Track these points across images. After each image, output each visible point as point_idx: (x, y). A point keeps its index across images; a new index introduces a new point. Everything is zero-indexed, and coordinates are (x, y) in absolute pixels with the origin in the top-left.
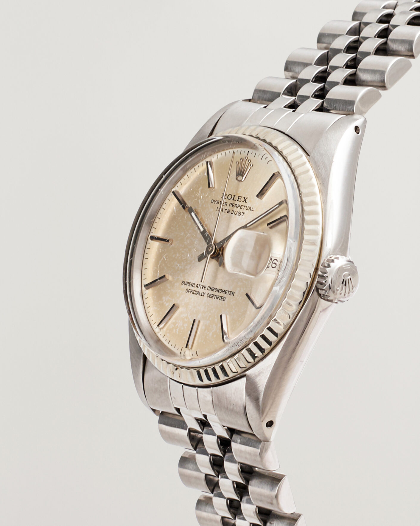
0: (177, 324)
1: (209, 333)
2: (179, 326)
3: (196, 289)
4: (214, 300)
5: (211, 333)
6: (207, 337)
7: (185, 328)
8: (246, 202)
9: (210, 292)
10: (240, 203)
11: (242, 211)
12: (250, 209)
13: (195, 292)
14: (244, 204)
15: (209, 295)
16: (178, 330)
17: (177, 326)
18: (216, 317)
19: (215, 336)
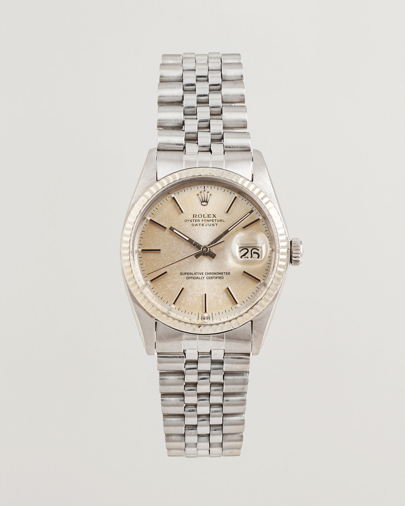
0: (188, 300)
1: (218, 300)
2: (189, 301)
3: (195, 276)
4: (214, 280)
5: (220, 300)
6: (218, 303)
7: (196, 301)
8: (215, 217)
9: (208, 276)
10: (211, 219)
11: (214, 223)
12: (221, 221)
13: (195, 278)
14: (214, 218)
15: (208, 278)
16: (190, 303)
17: (188, 301)
18: (220, 290)
19: (224, 301)
